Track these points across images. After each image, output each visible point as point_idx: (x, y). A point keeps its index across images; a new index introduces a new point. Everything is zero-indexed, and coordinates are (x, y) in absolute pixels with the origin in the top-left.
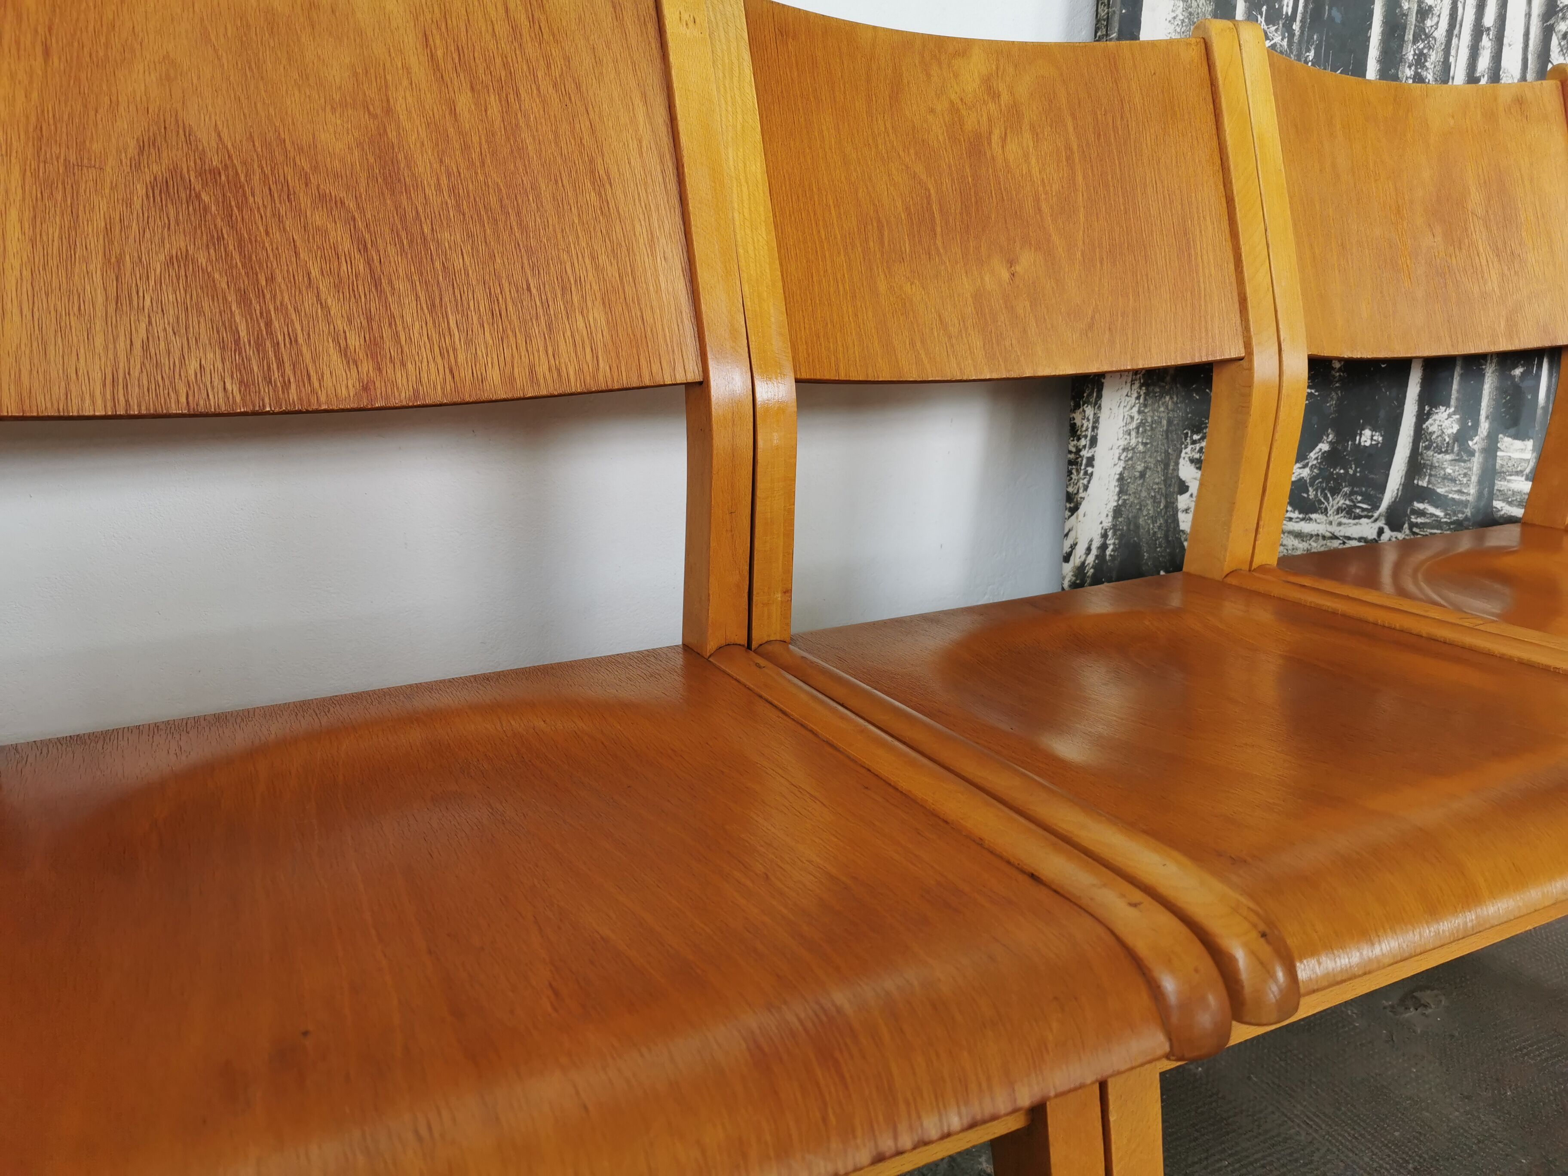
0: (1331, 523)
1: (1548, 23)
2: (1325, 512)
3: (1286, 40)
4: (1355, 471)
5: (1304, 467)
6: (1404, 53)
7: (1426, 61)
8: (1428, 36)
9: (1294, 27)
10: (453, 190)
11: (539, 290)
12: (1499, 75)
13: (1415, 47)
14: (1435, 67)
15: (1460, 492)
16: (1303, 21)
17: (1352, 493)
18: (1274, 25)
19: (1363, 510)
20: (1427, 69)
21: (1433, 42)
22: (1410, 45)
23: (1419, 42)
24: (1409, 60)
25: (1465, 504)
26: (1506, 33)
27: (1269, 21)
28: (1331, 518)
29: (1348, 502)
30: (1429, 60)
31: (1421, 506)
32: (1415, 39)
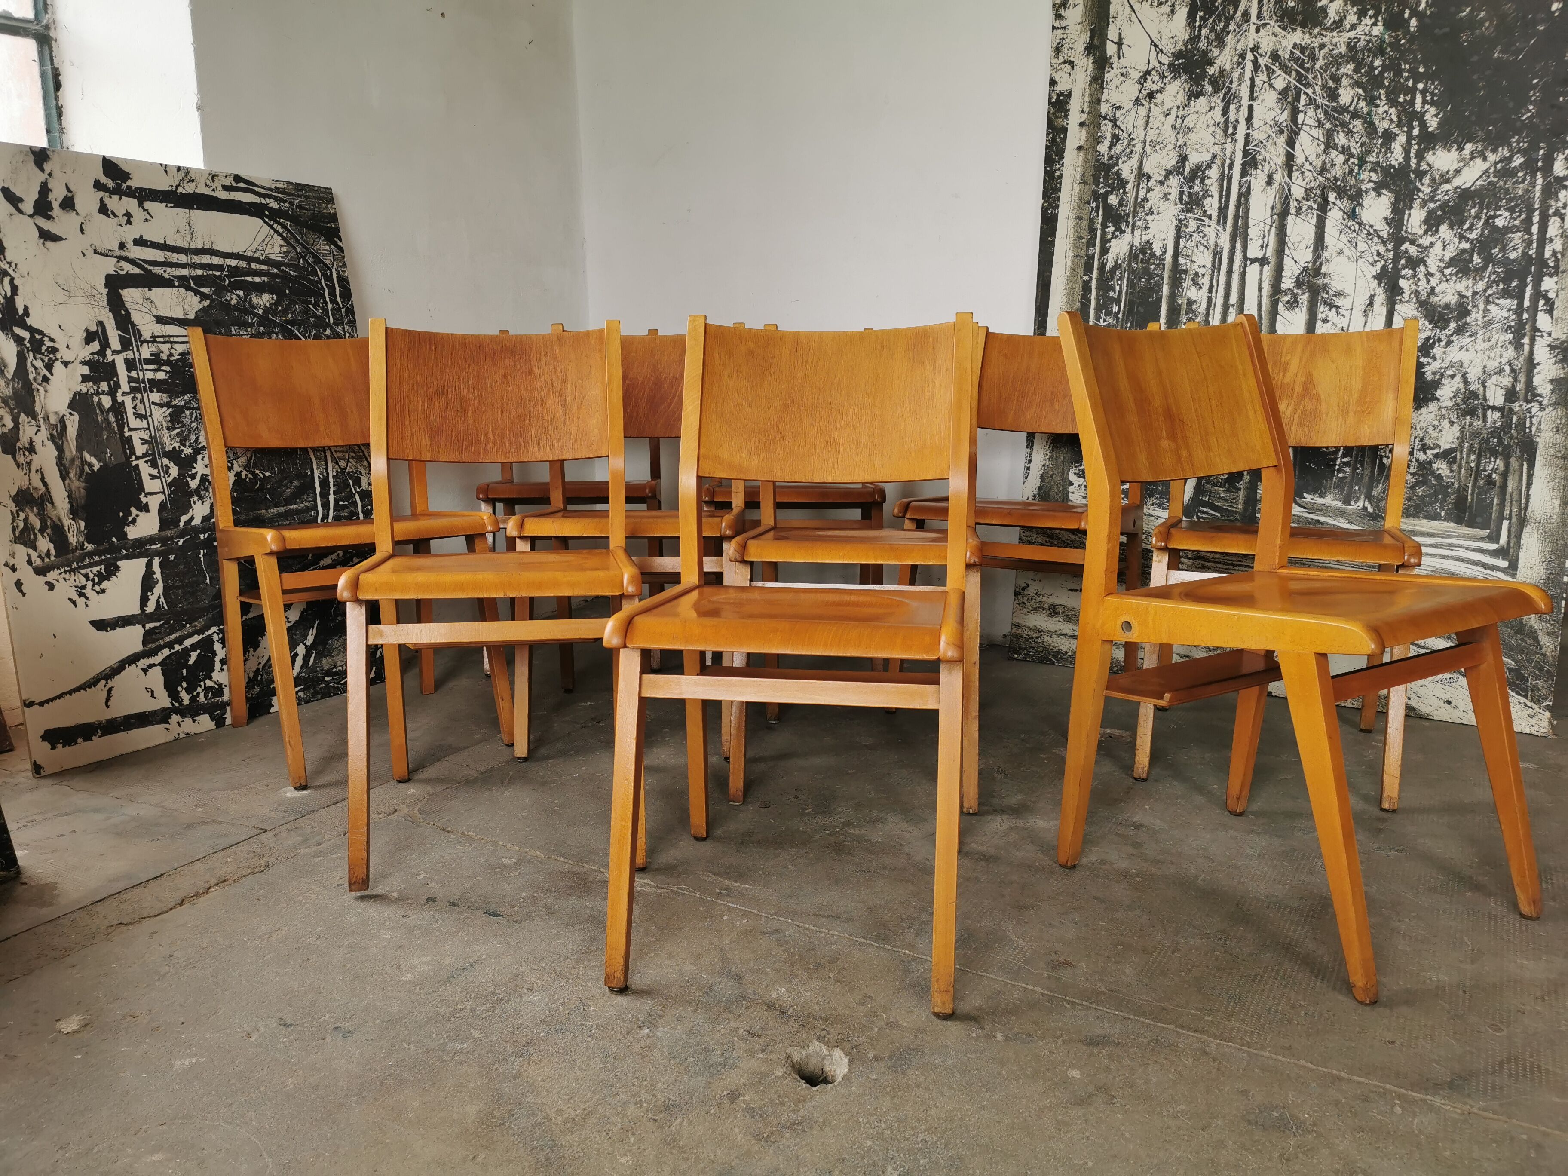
8: (1194, 312)
15: (1230, 506)
16: (1124, 314)
25: (1236, 512)
27: (1106, 315)
31: (1205, 509)
32: (1187, 314)
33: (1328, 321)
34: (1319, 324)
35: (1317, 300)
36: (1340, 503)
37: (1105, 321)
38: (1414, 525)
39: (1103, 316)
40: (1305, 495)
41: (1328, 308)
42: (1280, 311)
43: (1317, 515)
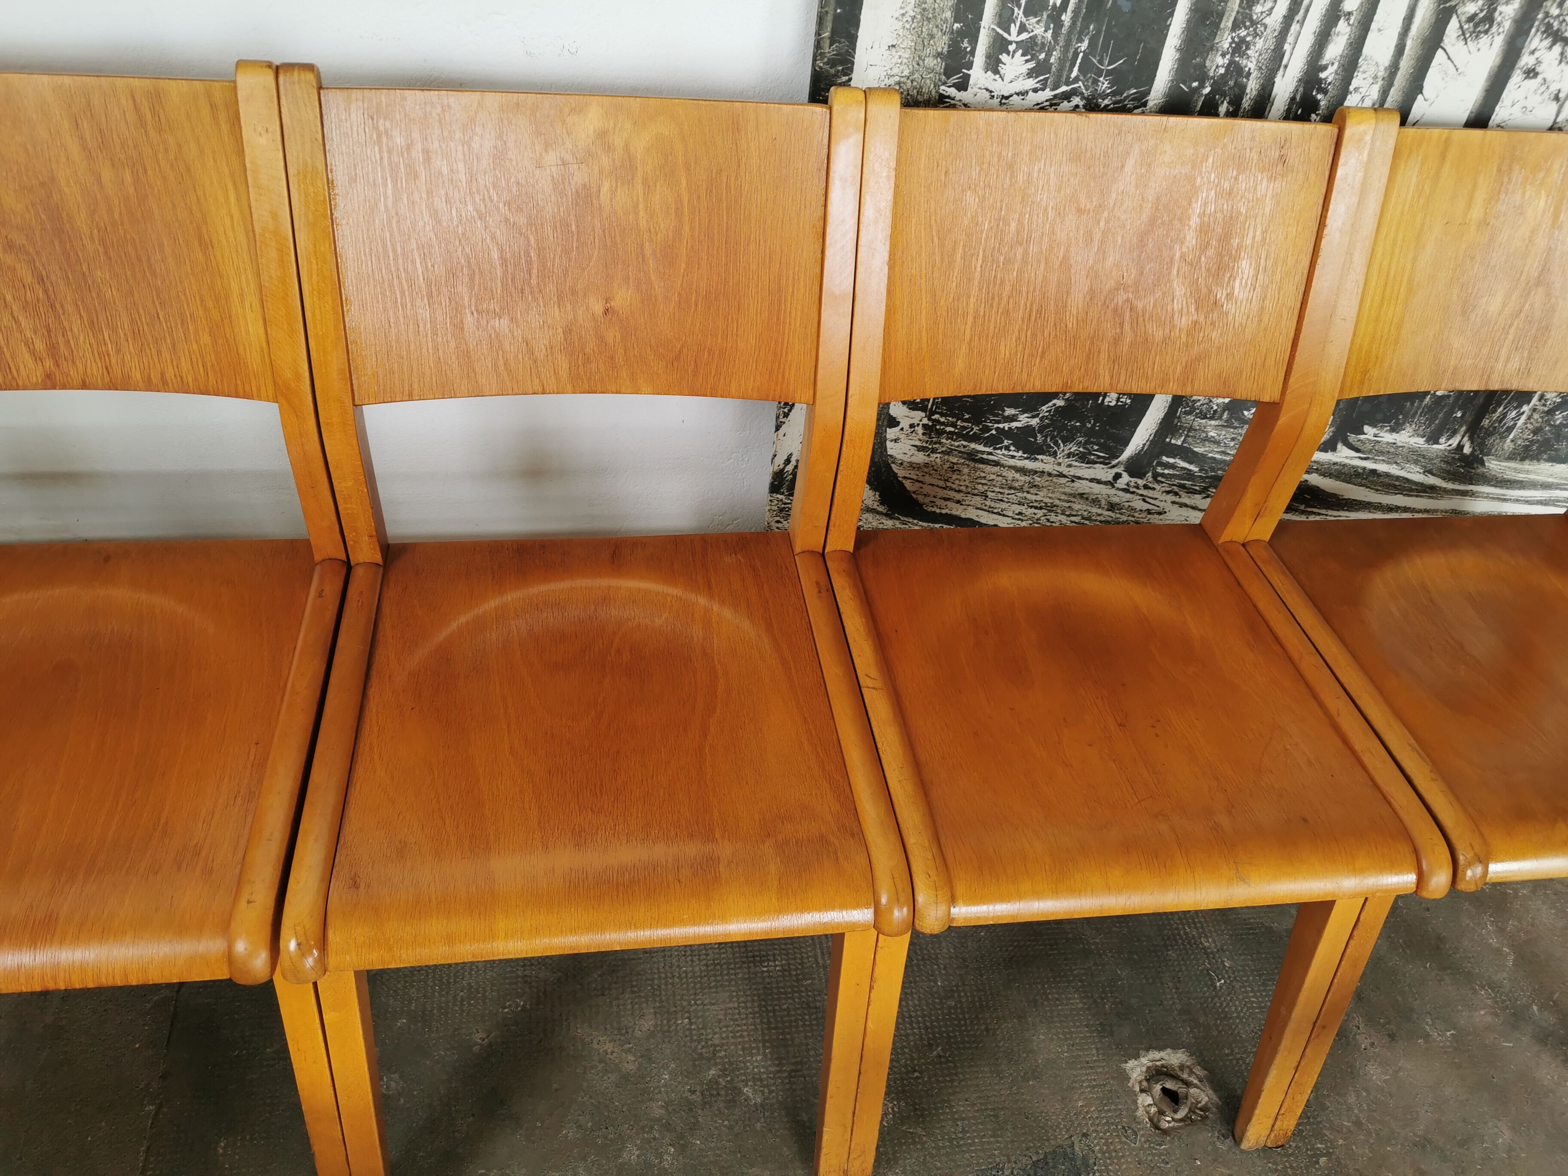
0: (1060, 464)
1: (1448, 5)
2: (1055, 454)
3: (1050, 32)
4: (1094, 425)
5: (1033, 417)
6: (1216, 41)
7: (1248, 48)
8: (1254, 23)
9: (1063, 18)
10: (102, 241)
11: (165, 318)
12: (1357, 63)
13: (1234, 34)
14: (1260, 55)
15: (1219, 452)
16: (1076, 12)
17: (1086, 443)
18: (1036, 17)
19: (1099, 457)
20: (1248, 58)
21: (1262, 29)
22: (1227, 33)
23: (1241, 28)
24: (1222, 48)
25: (1223, 462)
26: (1376, 18)
27: (1027, 14)
28: (1060, 461)
29: (1081, 449)
30: (1252, 47)
31: (1171, 460)
32: (1236, 26)
33: (1536, 75)
34: (1517, 77)
35: (1534, 19)
36: (1421, 441)
37: (1023, 29)
38: (1528, 472)
39: (1019, 13)
40: (1367, 428)
41: (1547, 42)
42: (1446, 40)
43: (1376, 461)
